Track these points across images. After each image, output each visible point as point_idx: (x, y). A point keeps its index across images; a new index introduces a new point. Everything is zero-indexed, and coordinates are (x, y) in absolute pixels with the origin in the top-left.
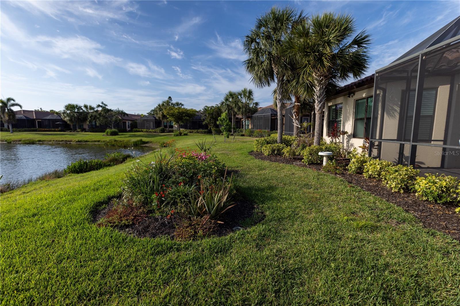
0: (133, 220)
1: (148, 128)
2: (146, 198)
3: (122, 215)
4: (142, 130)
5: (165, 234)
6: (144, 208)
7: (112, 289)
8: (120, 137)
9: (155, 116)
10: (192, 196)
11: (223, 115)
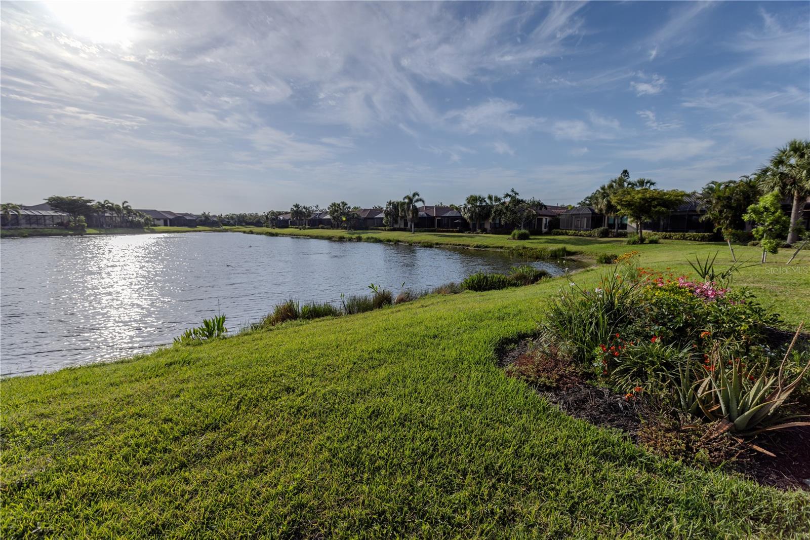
0: (558, 381)
1: (577, 228)
2: (580, 350)
3: (540, 368)
4: (568, 231)
5: (618, 426)
6: (577, 366)
7: (531, 481)
8: (532, 243)
9: (593, 208)
10: (683, 371)
11: (766, 200)
